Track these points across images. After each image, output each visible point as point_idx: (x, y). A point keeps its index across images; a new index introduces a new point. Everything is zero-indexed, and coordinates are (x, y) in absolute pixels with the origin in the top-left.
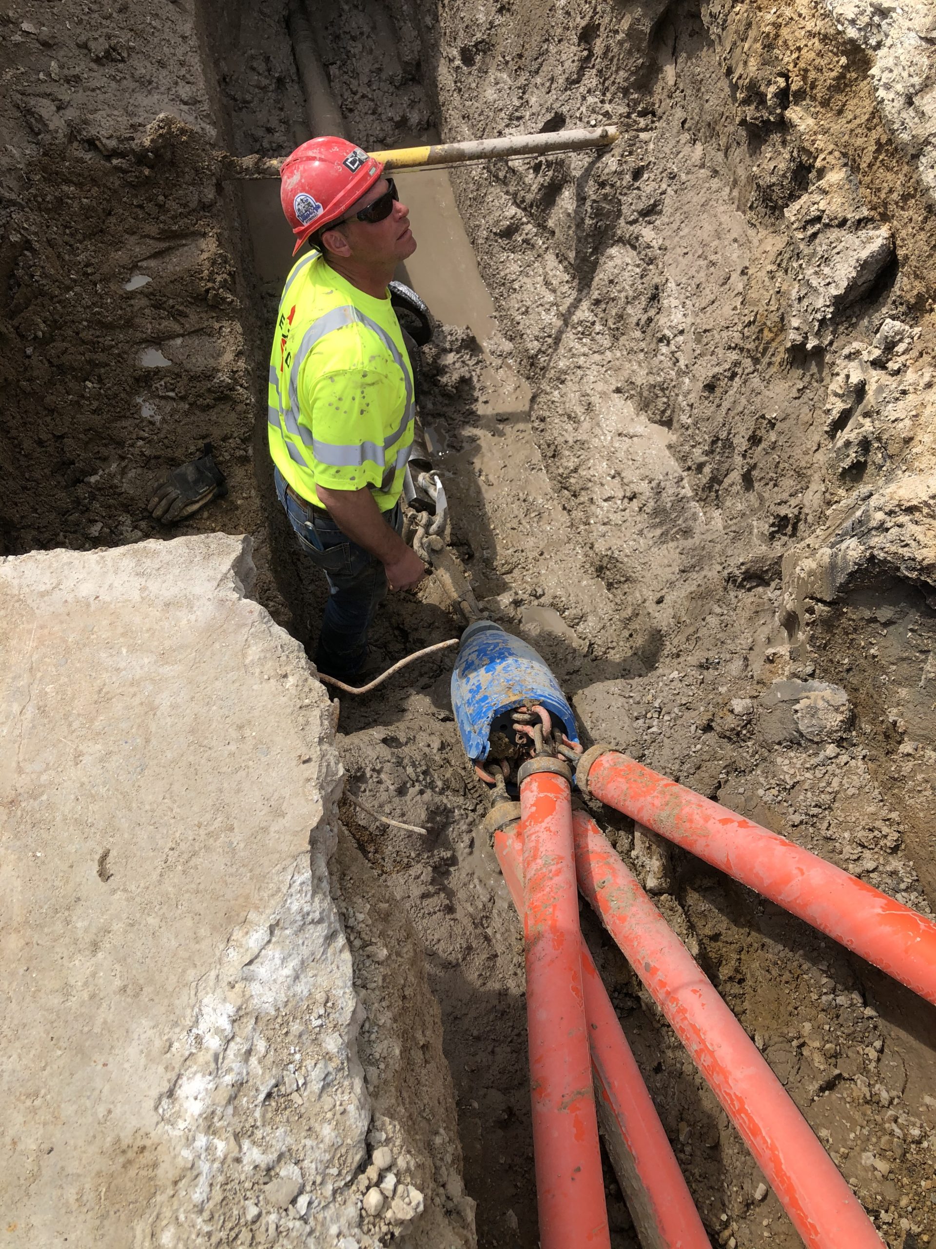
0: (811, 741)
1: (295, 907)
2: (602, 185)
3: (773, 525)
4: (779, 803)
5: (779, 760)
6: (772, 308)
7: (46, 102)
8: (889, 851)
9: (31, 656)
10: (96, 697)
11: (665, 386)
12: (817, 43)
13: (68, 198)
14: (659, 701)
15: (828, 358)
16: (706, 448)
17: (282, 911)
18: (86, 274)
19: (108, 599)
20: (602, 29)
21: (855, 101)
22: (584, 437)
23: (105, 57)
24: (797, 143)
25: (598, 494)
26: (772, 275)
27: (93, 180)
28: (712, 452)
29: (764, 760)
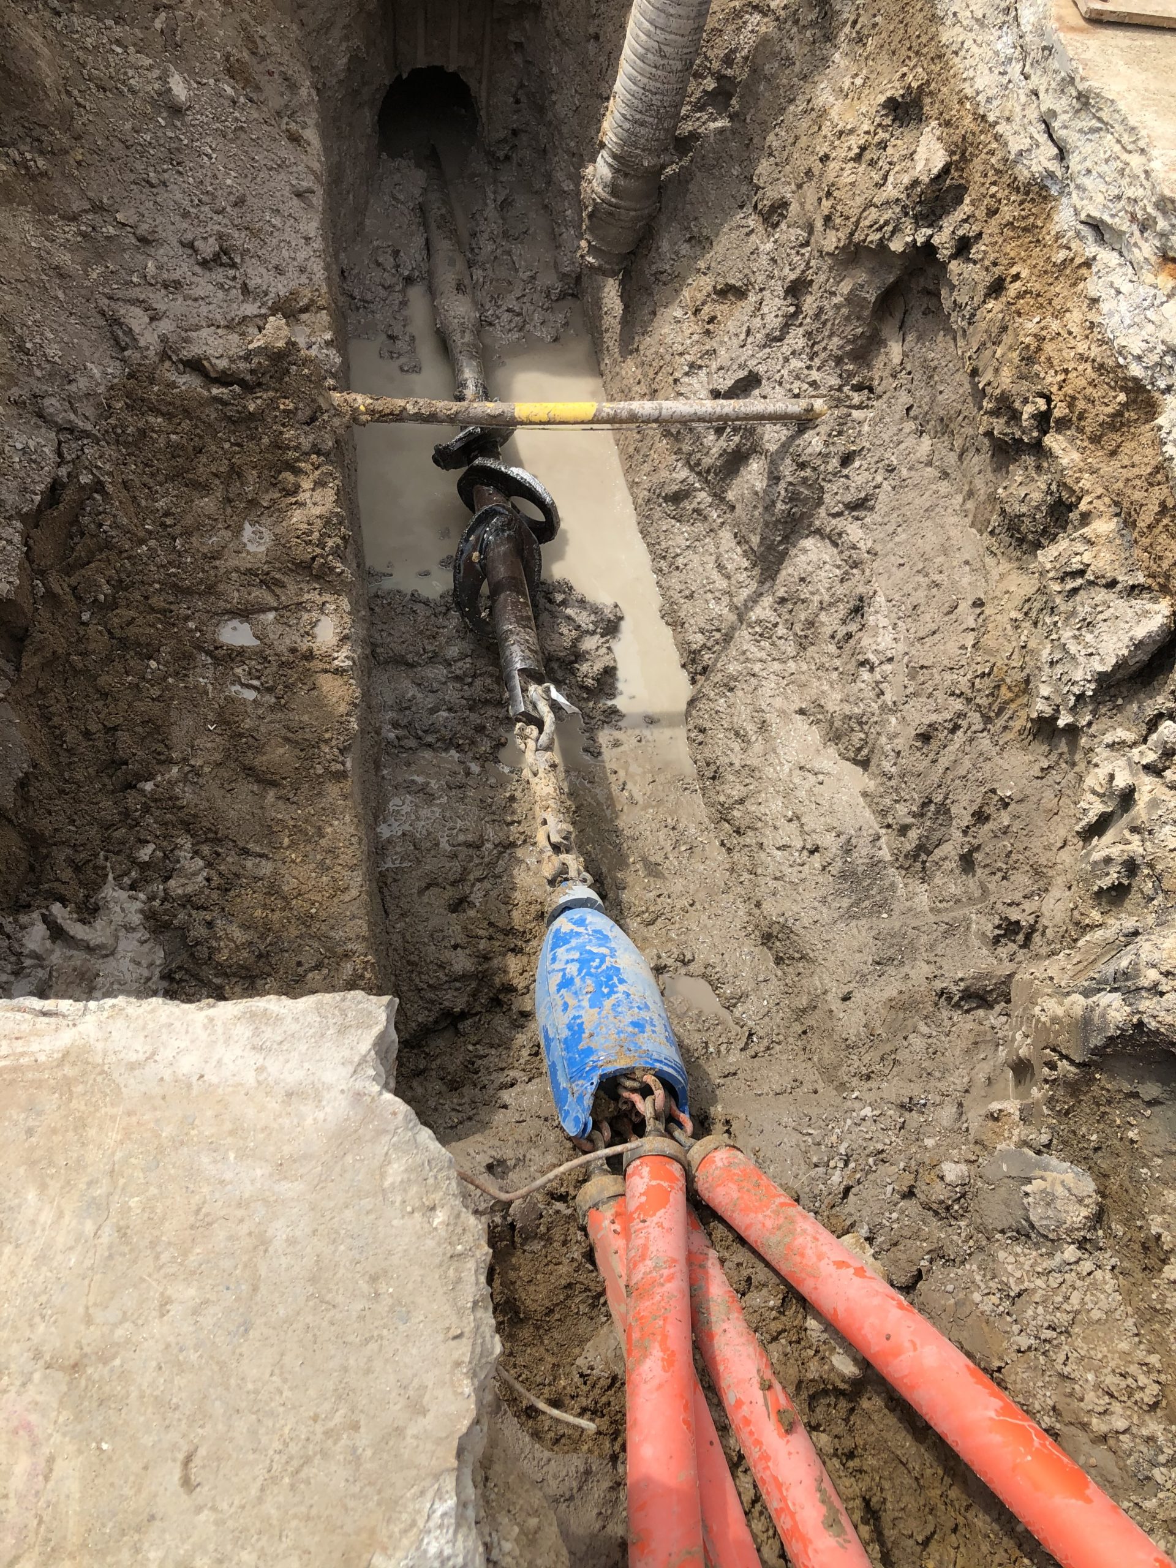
0: (1046, 1237)
1: (433, 1550)
2: (802, 466)
3: (999, 927)
4: (1000, 1315)
5: (1002, 1255)
6: (1014, 664)
7: (137, 311)
8: (1145, 1408)
9: (113, 1154)
10: (192, 1219)
11: (864, 719)
12: (1090, 370)
13: (153, 431)
14: (845, 1145)
15: (1083, 741)
16: (915, 809)
17: (417, 1554)
18: (163, 525)
19: (214, 1080)
20: (815, 286)
21: (1134, 444)
22: (754, 762)
23: (214, 261)
24: (1057, 476)
25: (770, 838)
26: (1016, 624)
27: (185, 411)
28: (922, 815)
29: (981, 1249)
